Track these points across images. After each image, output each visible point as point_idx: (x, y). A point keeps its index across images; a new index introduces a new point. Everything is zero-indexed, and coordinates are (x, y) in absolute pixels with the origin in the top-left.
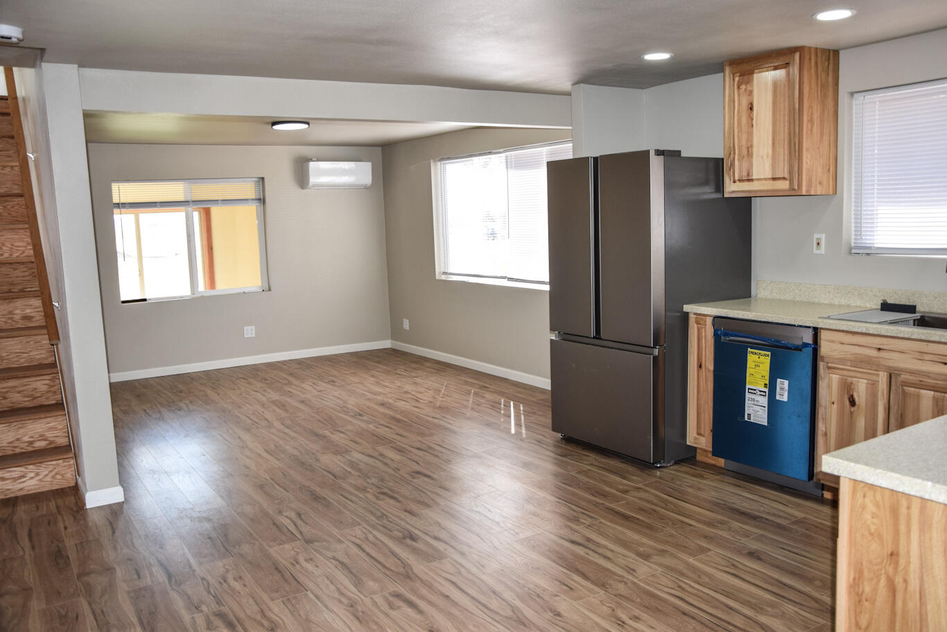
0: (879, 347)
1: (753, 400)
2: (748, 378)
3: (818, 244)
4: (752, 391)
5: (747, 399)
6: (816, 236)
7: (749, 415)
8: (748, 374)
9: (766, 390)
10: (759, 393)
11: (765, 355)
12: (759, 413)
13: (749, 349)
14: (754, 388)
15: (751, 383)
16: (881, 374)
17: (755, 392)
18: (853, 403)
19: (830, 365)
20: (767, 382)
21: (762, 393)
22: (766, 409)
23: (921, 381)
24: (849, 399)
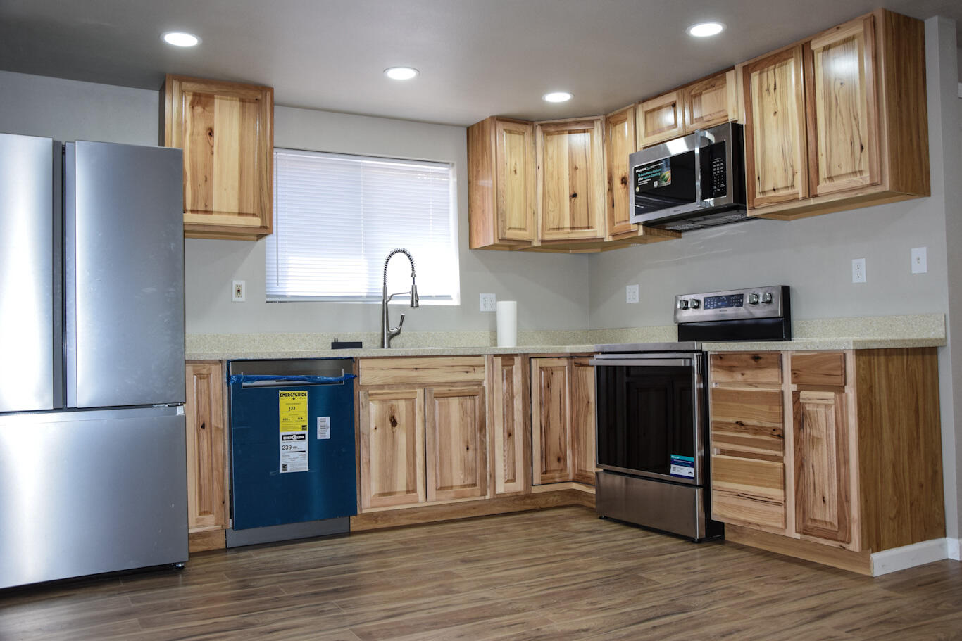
0: (415, 367)
1: (290, 447)
2: (281, 425)
3: (239, 291)
4: (288, 438)
5: (281, 448)
6: (235, 283)
7: (284, 465)
8: (281, 420)
9: (306, 432)
10: (296, 438)
11: (301, 395)
12: (298, 460)
13: (280, 392)
14: (290, 434)
15: (285, 429)
16: (418, 390)
17: (291, 438)
18: (394, 423)
19: (370, 392)
20: (306, 423)
21: (300, 437)
22: (307, 453)
23: (450, 390)
24: (391, 420)
